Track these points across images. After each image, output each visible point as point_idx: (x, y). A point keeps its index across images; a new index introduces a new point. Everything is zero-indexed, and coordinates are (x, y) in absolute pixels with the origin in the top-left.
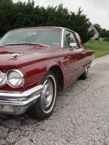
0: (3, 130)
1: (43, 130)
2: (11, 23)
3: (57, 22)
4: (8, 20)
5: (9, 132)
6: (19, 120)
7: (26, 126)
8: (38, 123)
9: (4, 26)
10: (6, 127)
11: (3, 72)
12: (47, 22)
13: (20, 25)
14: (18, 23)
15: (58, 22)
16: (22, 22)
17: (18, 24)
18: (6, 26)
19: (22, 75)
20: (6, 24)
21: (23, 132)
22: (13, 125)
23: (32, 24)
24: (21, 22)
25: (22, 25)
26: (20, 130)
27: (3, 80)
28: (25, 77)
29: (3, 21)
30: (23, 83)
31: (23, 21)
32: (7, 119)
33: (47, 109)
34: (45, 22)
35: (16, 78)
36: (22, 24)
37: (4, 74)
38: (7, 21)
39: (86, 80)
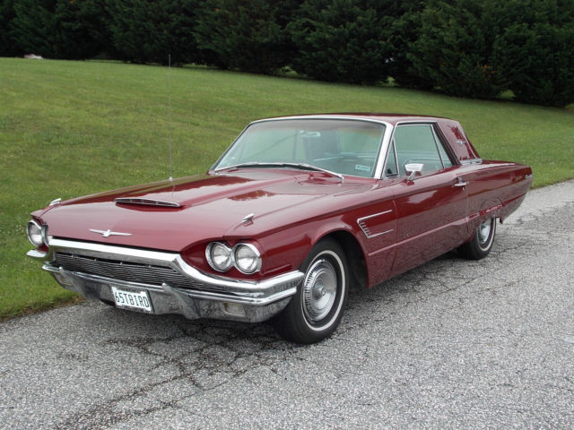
0: (227, 354)
1: (301, 359)
2: (282, 17)
3: (464, 10)
4: (268, 6)
5: (236, 357)
6: (260, 342)
7: (270, 352)
8: (295, 349)
9: (253, 29)
10: (231, 349)
11: (229, 246)
12: (423, 7)
13: (313, 22)
14: (306, 14)
15: (469, 10)
16: (323, 11)
17: (305, 20)
18: (262, 27)
19: (258, 254)
20: (261, 21)
21: (262, 360)
22: (247, 347)
23: (360, 18)
24: (320, 12)
25: (322, 25)
26: (259, 356)
27: (227, 260)
28: (262, 256)
29: (251, 8)
30: (260, 266)
31: (329, 6)
32: (236, 338)
33: (319, 323)
34: (414, 10)
35: (249, 257)
36: (323, 20)
37: (230, 250)
38: (264, 8)
39: (480, 261)
